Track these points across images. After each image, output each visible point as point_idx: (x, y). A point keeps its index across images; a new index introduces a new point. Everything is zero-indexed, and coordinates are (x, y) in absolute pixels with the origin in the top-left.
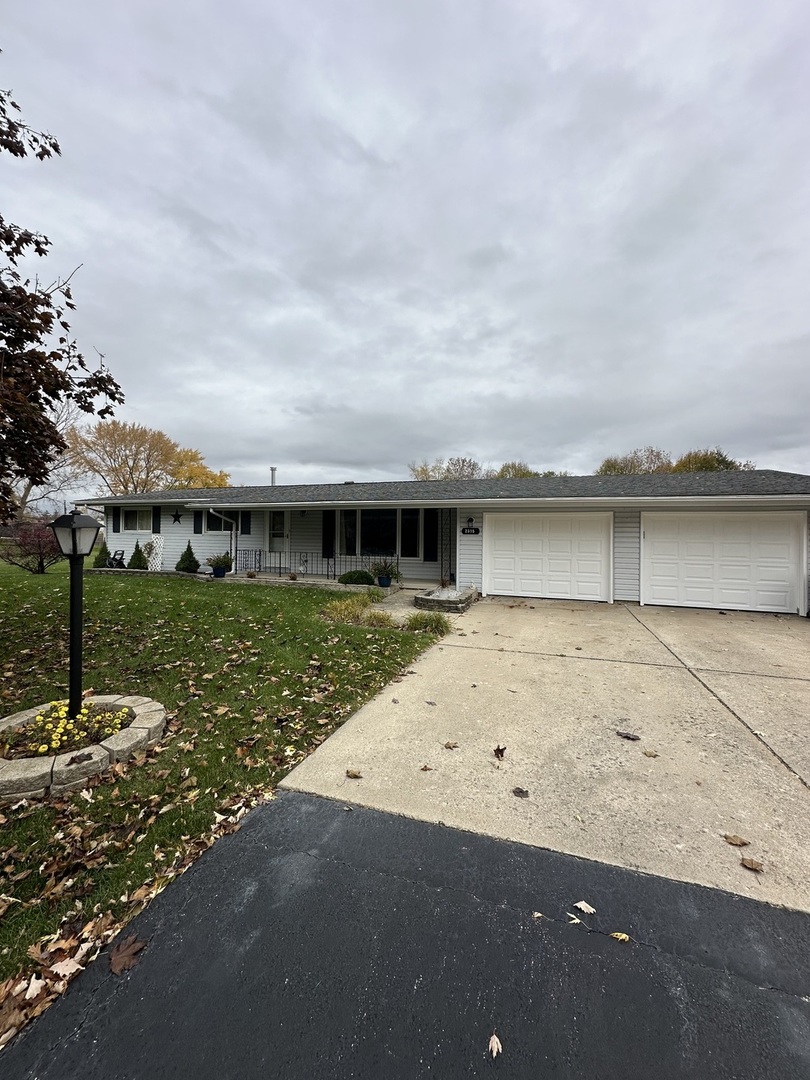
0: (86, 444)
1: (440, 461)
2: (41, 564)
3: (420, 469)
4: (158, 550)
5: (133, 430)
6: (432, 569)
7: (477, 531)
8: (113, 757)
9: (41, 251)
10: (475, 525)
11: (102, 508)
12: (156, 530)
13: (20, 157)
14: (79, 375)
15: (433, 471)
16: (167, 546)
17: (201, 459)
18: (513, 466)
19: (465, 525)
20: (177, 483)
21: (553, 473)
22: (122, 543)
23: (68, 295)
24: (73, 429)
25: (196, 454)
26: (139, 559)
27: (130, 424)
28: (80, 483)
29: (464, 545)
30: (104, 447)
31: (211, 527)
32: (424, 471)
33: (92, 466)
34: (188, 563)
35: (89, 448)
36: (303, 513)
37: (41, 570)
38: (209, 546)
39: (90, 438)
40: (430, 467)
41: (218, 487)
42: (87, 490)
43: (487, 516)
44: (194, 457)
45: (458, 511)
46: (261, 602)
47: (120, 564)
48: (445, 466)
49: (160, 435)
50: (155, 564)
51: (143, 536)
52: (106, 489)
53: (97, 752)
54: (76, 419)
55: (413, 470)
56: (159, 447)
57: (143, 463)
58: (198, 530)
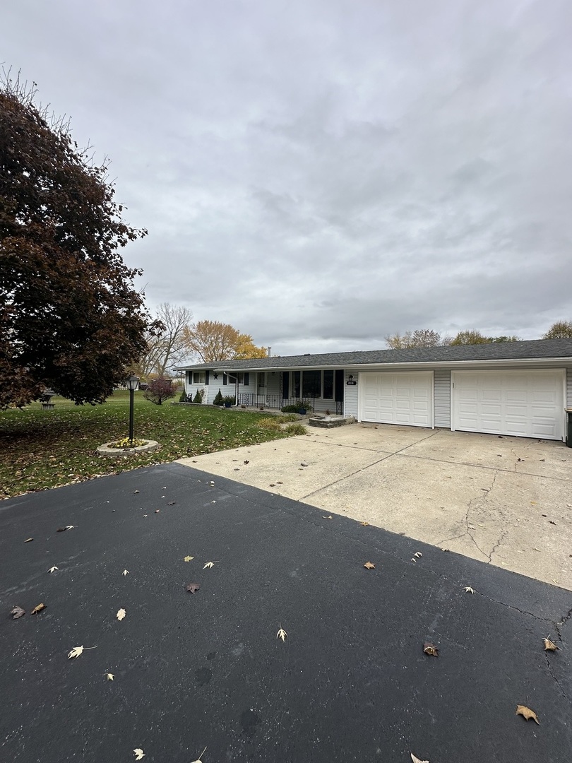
0: (192, 334)
1: (408, 334)
2: (160, 400)
3: (393, 340)
4: (206, 394)
5: (215, 325)
6: (331, 403)
7: (355, 383)
8: (135, 452)
9: (140, 274)
10: (354, 380)
11: (184, 372)
12: (207, 383)
13: (134, 240)
14: (150, 321)
15: (403, 340)
16: (211, 391)
17: (252, 340)
18: (467, 334)
19: (348, 380)
20: (238, 356)
21: (505, 338)
22: (191, 390)
23: (144, 295)
24: (187, 327)
25: (249, 337)
26: (199, 398)
27: (214, 322)
28: (189, 357)
29: (348, 391)
30: (201, 336)
31: (231, 382)
32: (397, 341)
33: (195, 348)
34: (219, 400)
35: (194, 338)
36: (273, 373)
37: (160, 403)
38: (228, 391)
39: (194, 331)
40: (401, 338)
41: (261, 357)
42: (193, 361)
43: (361, 374)
44: (247, 339)
45: (345, 372)
46: (235, 418)
47: (190, 400)
48: (412, 336)
49: (229, 327)
50: (205, 401)
51: (201, 386)
52: (202, 360)
53: (132, 450)
54: (188, 321)
55: (388, 340)
56: (228, 334)
57: (220, 344)
58: (225, 383)
